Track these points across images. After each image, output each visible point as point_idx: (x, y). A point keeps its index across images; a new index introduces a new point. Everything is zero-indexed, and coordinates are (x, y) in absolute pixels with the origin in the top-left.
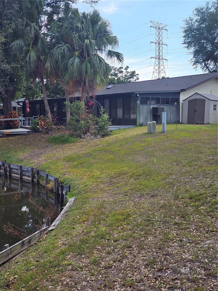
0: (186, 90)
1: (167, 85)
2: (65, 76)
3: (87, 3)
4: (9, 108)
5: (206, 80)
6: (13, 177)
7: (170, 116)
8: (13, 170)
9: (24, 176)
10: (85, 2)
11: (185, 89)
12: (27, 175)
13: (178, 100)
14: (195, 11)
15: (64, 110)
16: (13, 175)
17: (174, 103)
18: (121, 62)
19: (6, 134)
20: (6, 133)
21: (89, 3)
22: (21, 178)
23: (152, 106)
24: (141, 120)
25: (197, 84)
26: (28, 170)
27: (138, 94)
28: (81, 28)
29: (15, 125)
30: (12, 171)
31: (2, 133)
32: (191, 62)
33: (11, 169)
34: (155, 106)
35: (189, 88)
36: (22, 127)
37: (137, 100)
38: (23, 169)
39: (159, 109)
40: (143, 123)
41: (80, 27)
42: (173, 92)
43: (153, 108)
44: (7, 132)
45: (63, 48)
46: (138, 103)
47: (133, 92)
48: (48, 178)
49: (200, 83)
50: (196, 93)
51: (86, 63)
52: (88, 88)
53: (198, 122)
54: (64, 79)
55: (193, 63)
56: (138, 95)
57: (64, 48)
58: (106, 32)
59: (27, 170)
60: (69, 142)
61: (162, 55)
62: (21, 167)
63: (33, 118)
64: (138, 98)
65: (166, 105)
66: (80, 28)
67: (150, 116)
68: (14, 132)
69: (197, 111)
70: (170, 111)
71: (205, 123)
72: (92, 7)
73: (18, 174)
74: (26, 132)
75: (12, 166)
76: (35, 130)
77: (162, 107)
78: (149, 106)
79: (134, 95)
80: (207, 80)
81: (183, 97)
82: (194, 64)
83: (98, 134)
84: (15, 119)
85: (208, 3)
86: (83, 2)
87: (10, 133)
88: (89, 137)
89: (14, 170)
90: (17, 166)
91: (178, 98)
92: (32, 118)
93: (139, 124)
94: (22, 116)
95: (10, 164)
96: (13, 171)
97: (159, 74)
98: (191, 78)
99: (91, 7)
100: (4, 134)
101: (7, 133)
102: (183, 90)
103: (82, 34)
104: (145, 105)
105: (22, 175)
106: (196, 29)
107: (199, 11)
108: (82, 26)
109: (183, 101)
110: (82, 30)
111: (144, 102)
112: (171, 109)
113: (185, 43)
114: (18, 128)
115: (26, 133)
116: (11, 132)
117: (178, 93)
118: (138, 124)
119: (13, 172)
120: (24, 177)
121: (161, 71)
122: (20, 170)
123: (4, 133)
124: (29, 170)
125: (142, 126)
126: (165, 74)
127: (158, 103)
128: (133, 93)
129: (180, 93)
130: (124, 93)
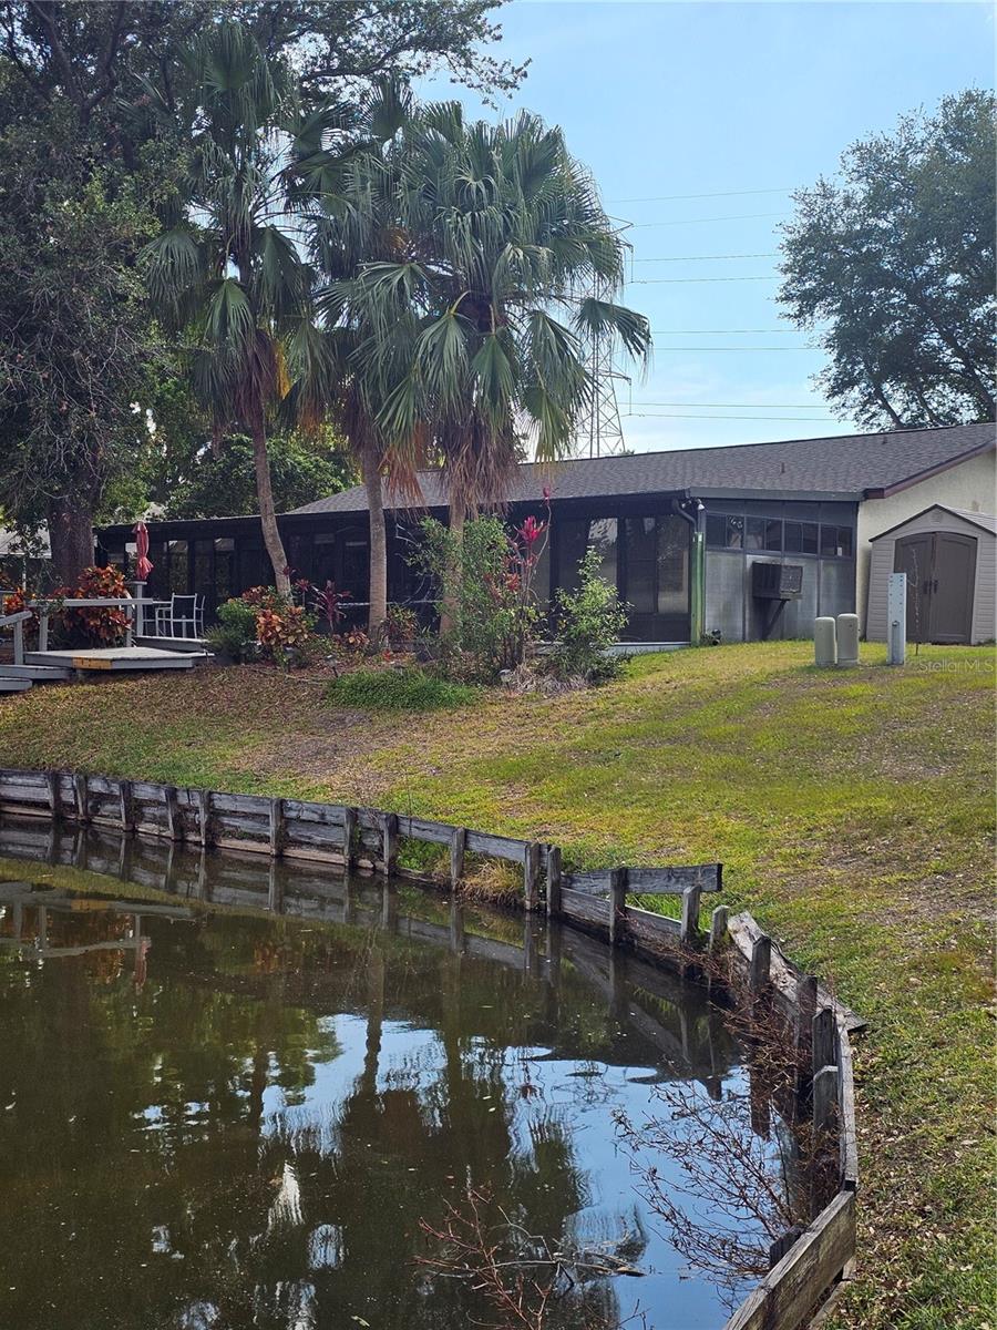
0: (886, 492)
1: (783, 472)
2: (394, 405)
3: (470, 86)
4: (80, 550)
5: (962, 455)
6: (225, 853)
7: (818, 604)
8: (226, 820)
9: (299, 844)
10: (462, 81)
11: (882, 490)
12: (318, 839)
13: (848, 537)
14: (850, 158)
15: (413, 556)
16: (225, 843)
17: (833, 549)
18: (639, 353)
19: (83, 667)
20: (86, 665)
21: (479, 86)
22: (280, 856)
23: (750, 559)
24: (707, 619)
25: (928, 470)
26: (323, 816)
27: (702, 499)
28: (483, 190)
29: (111, 629)
30: (222, 825)
31: (65, 663)
32: (821, 383)
33: (214, 814)
34: (762, 559)
35: (898, 486)
36: (139, 642)
37: (692, 526)
38: (293, 814)
39: (784, 570)
40: (719, 632)
41: (474, 187)
42: (833, 498)
43: (754, 564)
44: (90, 660)
45: (399, 277)
46: (700, 540)
47: (683, 491)
48: (466, 848)
49: (941, 464)
50: (936, 506)
51: (493, 351)
52: (491, 467)
53: (939, 636)
54: (387, 419)
55: (826, 386)
56: (701, 507)
57: (401, 279)
58: (580, 214)
59: (316, 817)
60: (446, 703)
61: (608, 357)
62: (281, 804)
63: (172, 602)
64: (696, 519)
65: (804, 557)
66: (478, 190)
67: (741, 601)
68: (128, 659)
69: (936, 586)
70: (818, 583)
71: (973, 642)
72: (488, 106)
73: (263, 839)
74: (190, 661)
75: (223, 803)
76: (232, 655)
77: (787, 562)
78: (739, 558)
79: (683, 505)
80: (968, 453)
81: (870, 525)
82: (833, 393)
83: (570, 671)
84: (113, 601)
85: (908, 125)
86: (453, 81)
87: (108, 666)
88: (532, 683)
89: (237, 822)
90: (258, 801)
91: (851, 529)
92: (169, 605)
93: (703, 637)
94: (140, 590)
95: (211, 793)
96: (229, 825)
97: (595, 440)
98: (884, 443)
99: (484, 103)
100: (74, 670)
101: (94, 665)
102: (872, 494)
103: (486, 217)
104: (723, 551)
105: (284, 840)
106: (850, 239)
107: (871, 159)
108: (488, 185)
109: (871, 541)
110: (486, 201)
111: (720, 537)
112: (822, 574)
113: (788, 298)
114: (122, 644)
115: (189, 664)
116: (114, 660)
117: (850, 507)
118: (696, 636)
119: (227, 828)
120: (293, 852)
121: (603, 429)
122: (279, 817)
123: (79, 665)
124: (328, 818)
125: (715, 644)
126: (621, 443)
127: (772, 545)
128: (680, 495)
129: (857, 504)
130: (632, 495)
